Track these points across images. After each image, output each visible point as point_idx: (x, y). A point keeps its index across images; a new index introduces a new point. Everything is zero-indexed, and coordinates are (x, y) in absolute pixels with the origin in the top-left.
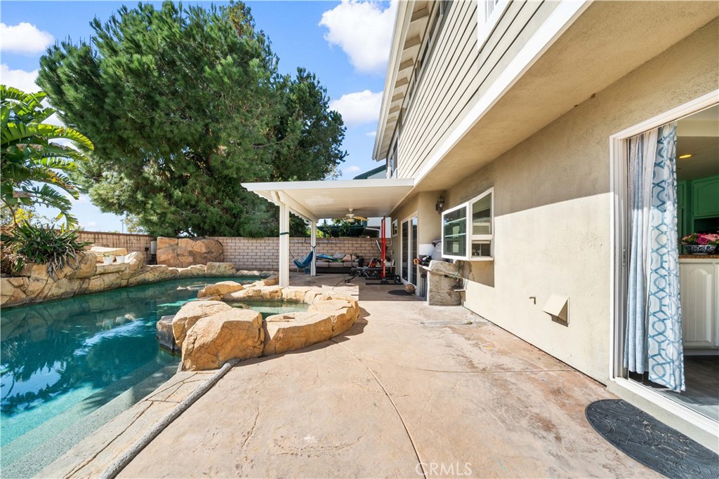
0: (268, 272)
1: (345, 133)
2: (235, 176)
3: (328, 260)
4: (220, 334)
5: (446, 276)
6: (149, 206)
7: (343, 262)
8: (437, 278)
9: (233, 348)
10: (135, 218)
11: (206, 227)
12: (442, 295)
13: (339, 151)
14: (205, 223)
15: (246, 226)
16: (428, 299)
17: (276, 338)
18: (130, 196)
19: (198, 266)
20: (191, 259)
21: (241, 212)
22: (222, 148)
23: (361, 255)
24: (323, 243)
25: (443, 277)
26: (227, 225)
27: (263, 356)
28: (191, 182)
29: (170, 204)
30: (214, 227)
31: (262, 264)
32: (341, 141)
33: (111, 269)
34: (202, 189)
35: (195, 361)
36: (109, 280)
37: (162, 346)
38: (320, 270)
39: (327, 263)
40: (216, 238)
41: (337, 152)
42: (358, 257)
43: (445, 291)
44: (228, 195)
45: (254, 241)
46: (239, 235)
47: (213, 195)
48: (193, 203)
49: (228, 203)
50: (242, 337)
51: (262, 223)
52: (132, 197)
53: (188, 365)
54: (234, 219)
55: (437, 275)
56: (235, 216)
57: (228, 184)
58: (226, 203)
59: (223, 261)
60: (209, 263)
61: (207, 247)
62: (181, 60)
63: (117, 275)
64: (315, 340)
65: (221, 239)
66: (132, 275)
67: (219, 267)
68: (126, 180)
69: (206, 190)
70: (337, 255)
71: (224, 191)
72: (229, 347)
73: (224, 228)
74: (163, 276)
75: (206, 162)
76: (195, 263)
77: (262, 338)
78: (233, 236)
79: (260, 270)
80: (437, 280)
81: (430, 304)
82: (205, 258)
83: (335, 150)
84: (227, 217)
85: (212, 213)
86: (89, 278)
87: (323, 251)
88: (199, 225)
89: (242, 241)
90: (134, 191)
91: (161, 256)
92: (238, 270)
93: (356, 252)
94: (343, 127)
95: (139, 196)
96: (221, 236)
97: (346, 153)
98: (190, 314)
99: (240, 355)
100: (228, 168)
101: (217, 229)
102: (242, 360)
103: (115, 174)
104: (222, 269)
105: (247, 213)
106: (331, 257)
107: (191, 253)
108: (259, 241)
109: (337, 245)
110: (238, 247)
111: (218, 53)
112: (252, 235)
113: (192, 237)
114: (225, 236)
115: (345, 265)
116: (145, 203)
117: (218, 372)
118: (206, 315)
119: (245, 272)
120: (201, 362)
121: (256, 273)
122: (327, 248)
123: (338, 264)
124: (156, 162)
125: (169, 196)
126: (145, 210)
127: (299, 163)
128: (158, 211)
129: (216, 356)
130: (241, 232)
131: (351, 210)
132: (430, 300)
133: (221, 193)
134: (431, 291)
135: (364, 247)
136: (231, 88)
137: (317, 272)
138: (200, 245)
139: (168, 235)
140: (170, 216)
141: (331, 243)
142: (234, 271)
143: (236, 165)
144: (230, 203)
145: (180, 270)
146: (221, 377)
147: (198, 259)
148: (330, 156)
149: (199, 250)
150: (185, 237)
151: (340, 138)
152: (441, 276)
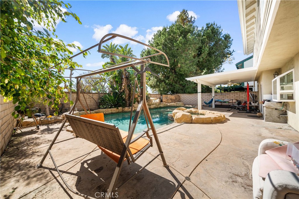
0: (195, 106)
1: (232, 42)
2: (183, 73)
3: (221, 102)
4: (182, 116)
5: (276, 109)
6: (160, 86)
7: (229, 103)
8: (270, 110)
9: (184, 120)
10: (157, 89)
11: (175, 91)
12: (273, 117)
13: (229, 51)
14: (174, 90)
15: (187, 90)
16: (264, 119)
17: (194, 120)
18: (156, 84)
19: (173, 103)
20: (171, 101)
21: (186, 85)
22: (179, 65)
23: (240, 100)
24: (219, 95)
25: (274, 110)
26: (181, 90)
27: (191, 123)
28: (171, 77)
29: (165, 85)
30: (177, 91)
31: (193, 103)
32: (230, 46)
33: (155, 103)
34: (173, 79)
35: (177, 121)
36: (154, 106)
37: (169, 119)
38: (216, 106)
39: (221, 103)
40: (178, 94)
41: (228, 52)
42: (238, 101)
43: (276, 116)
44: (181, 80)
45: (190, 95)
46: (185, 93)
47: (177, 80)
48: (171, 84)
49: (181, 82)
50: (186, 118)
51: (193, 88)
52: (157, 84)
53: (176, 122)
54: (183, 88)
55: (270, 108)
56: (184, 87)
57: (182, 76)
58: (180, 83)
59: (180, 102)
60: (176, 102)
61: (175, 97)
62: (168, 43)
63: (155, 105)
64: (205, 122)
65: (179, 95)
66: (158, 105)
67: (179, 104)
68: (155, 80)
69: (175, 79)
70: (226, 100)
71: (180, 79)
72: (184, 119)
73: (180, 91)
74: (165, 106)
75: (174, 70)
76: (172, 102)
77: (191, 119)
78: (183, 93)
79: (193, 105)
80: (270, 111)
81: (266, 121)
82: (175, 101)
83: (227, 51)
84: (181, 87)
85: (177, 86)
86: (151, 105)
87: (219, 98)
88: (173, 90)
89: (186, 95)
90: (157, 82)
91: (164, 100)
92: (185, 105)
93: (237, 98)
94: (231, 40)
95: (158, 84)
96: (179, 93)
97: (233, 51)
98: (176, 112)
99: (186, 122)
100: (181, 71)
101: (178, 91)
102: (186, 123)
103: (153, 78)
104: (180, 104)
105: (187, 85)
106: (223, 101)
107: (171, 99)
108: (192, 95)
109: (226, 96)
110: (185, 97)
111: (178, 37)
112: (189, 93)
113: (171, 94)
114: (180, 93)
115: (229, 104)
116: (159, 85)
117: (180, 124)
118: (179, 112)
119: (187, 106)
120: (178, 121)
121: (191, 106)
122: (220, 97)
123: (227, 104)
124: (161, 73)
125: (165, 82)
126: (159, 87)
127: (208, 62)
128: (163, 87)
129: (181, 121)
130: (186, 92)
131: (230, 81)
132: (266, 119)
133: (179, 80)
134: (266, 115)
135: (242, 96)
136: (182, 47)
137: (215, 107)
138: (173, 97)
139: (165, 94)
140: (165, 88)
141: (223, 95)
142: (184, 105)
143: (183, 70)
144: (182, 82)
145: (168, 104)
146: (181, 125)
147: (173, 101)
148: (224, 54)
149: (173, 98)
150: (169, 94)
151: (229, 45)
152: (272, 109)
